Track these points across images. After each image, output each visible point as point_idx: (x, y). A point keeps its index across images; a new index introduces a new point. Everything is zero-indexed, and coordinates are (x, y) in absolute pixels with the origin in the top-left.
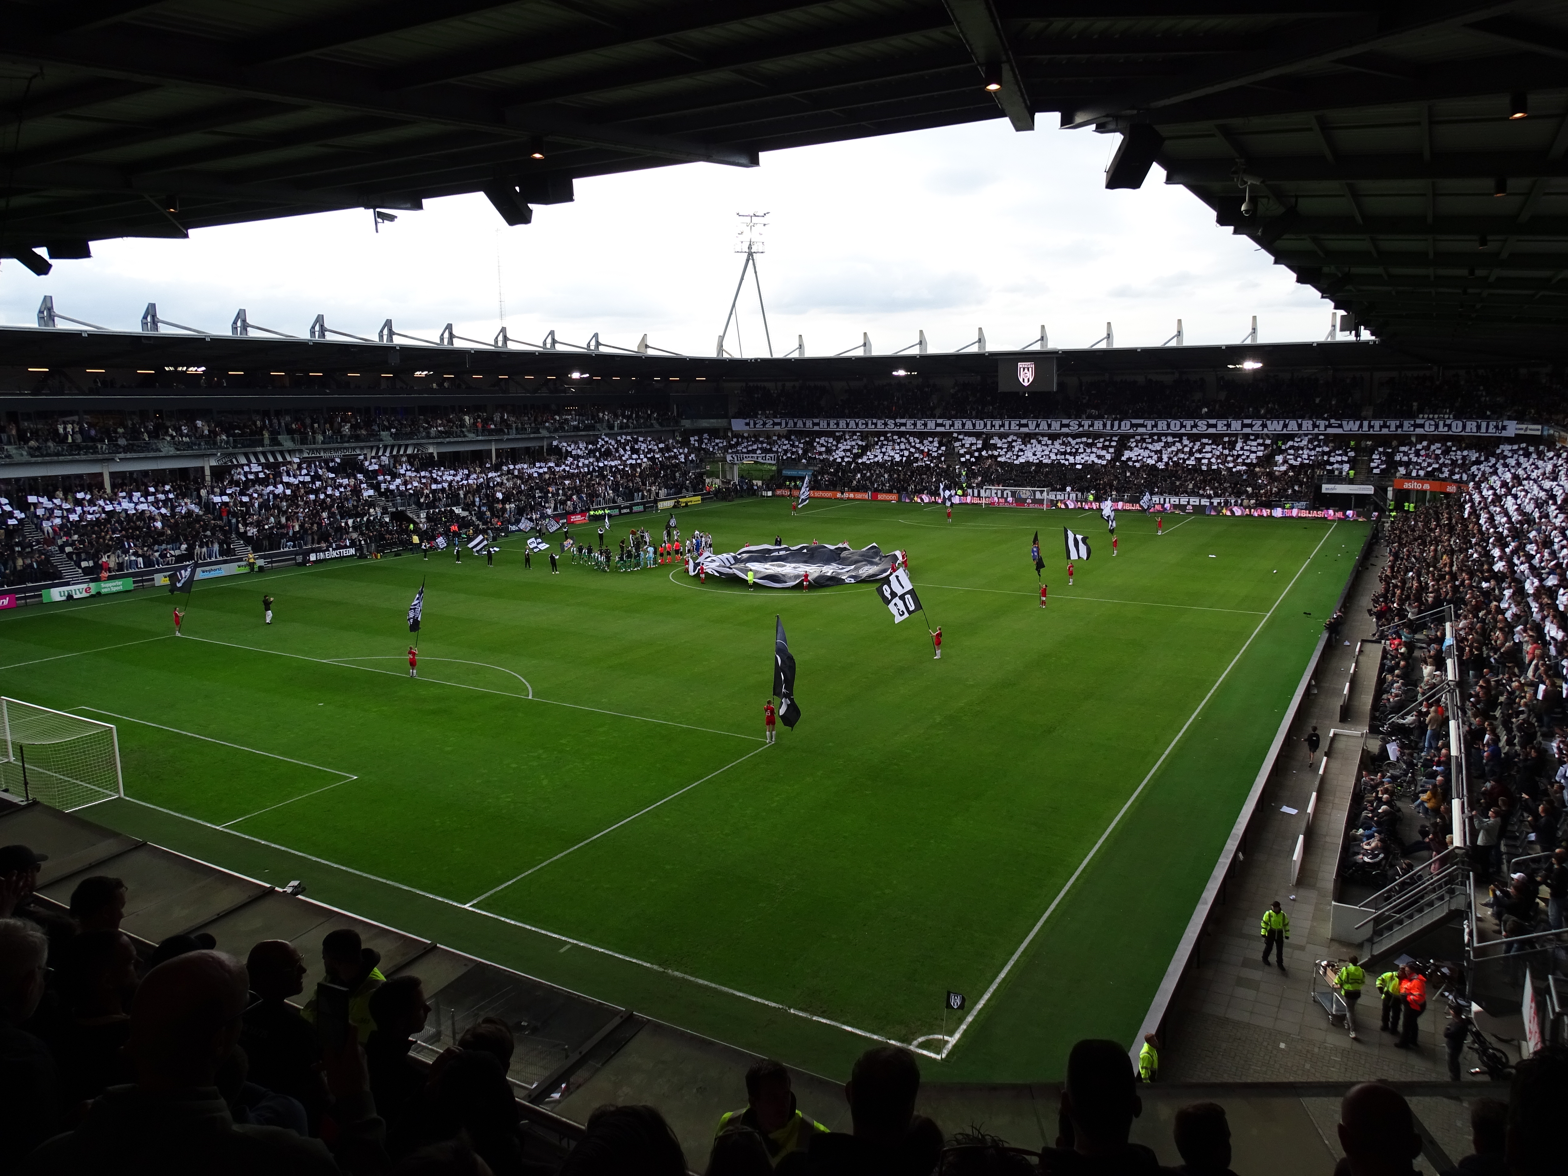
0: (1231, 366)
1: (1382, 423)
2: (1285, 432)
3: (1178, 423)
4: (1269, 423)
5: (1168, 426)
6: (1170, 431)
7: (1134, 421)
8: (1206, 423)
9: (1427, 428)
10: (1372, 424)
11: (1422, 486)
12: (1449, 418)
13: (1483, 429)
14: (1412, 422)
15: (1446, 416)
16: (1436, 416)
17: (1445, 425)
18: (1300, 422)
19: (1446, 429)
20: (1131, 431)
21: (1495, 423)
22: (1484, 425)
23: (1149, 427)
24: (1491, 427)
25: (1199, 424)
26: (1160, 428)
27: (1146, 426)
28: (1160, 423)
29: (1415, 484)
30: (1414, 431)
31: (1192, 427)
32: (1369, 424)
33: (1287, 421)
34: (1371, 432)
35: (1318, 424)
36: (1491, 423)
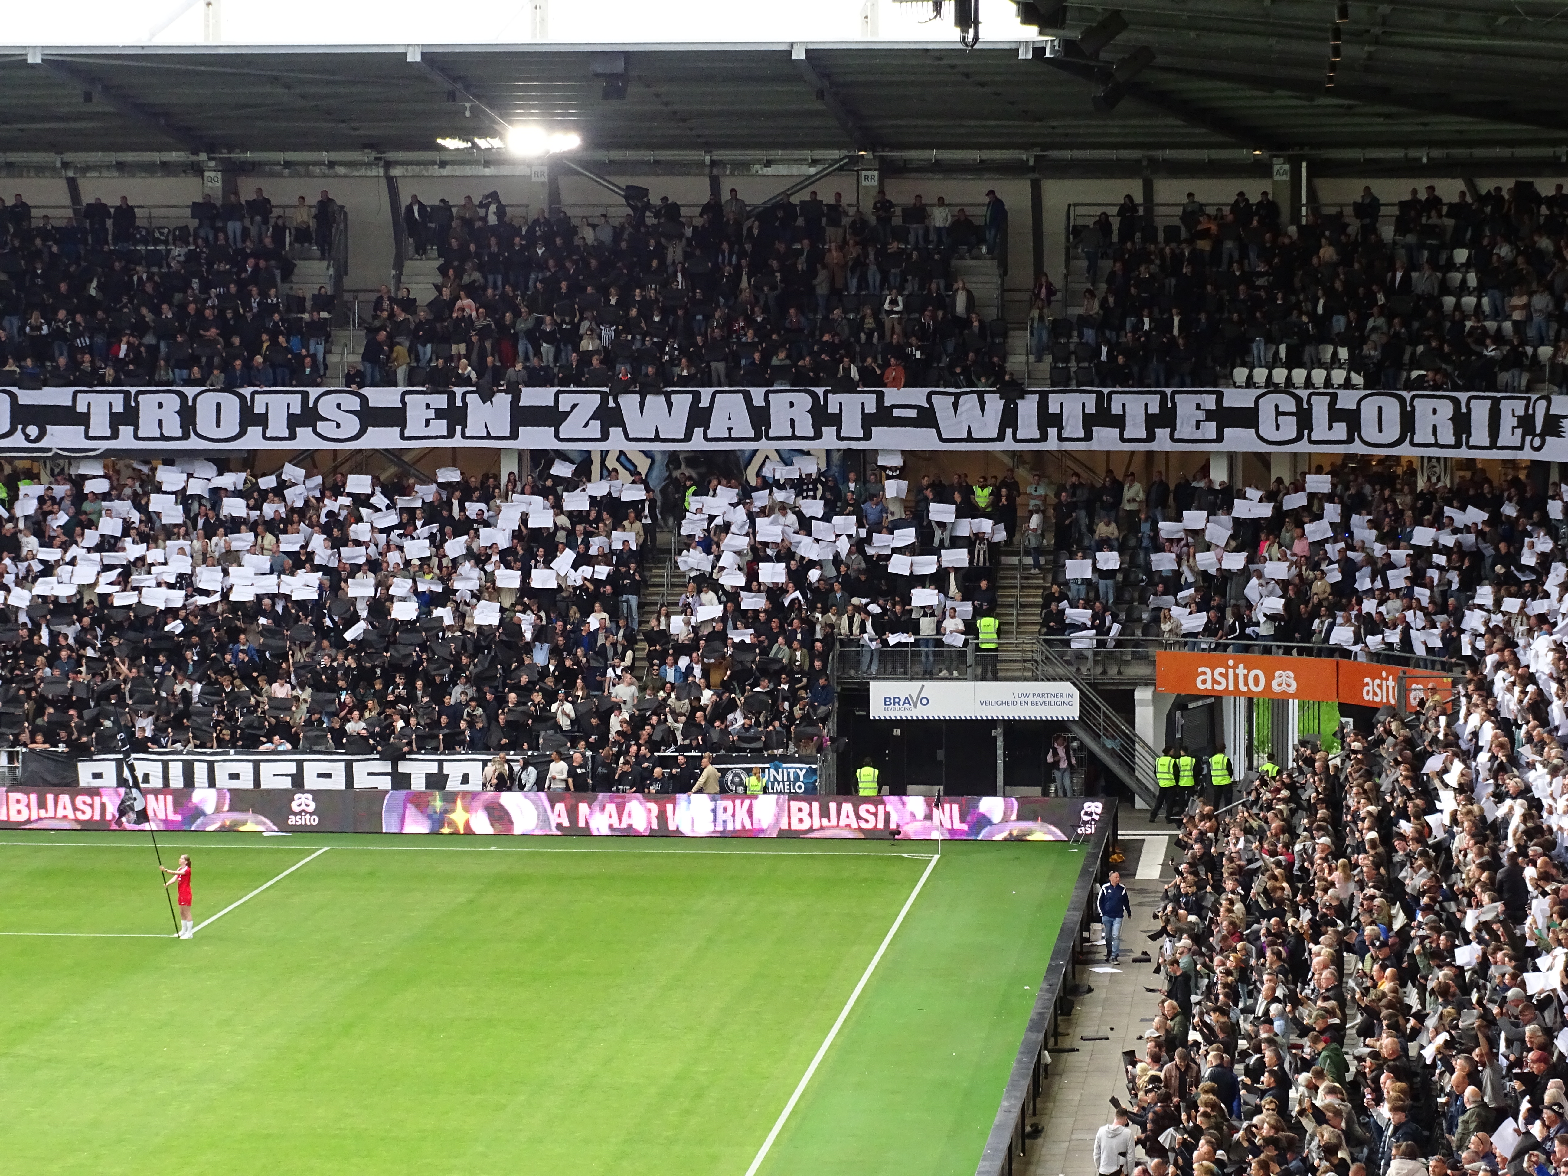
0: (451, 143)
1: (1091, 403)
2: (698, 443)
3: (231, 404)
4: (629, 403)
5: (187, 415)
6: (194, 443)
7: (27, 397)
8: (354, 403)
9: (1267, 428)
10: (1053, 409)
11: (1270, 678)
12: (1348, 385)
13: (1480, 434)
14: (1210, 402)
15: (1338, 375)
16: (1299, 375)
17: (1335, 415)
18: (758, 399)
19: (1340, 430)
20: (17, 440)
21: (1519, 407)
22: (1480, 411)
23: (100, 425)
24: (1508, 422)
25: (326, 407)
26: (148, 427)
27: (84, 420)
28: (147, 404)
29: (1241, 670)
30: (1220, 439)
31: (294, 422)
32: (1043, 405)
33: (706, 393)
34: (1052, 444)
35: (833, 409)
36: (1506, 407)
